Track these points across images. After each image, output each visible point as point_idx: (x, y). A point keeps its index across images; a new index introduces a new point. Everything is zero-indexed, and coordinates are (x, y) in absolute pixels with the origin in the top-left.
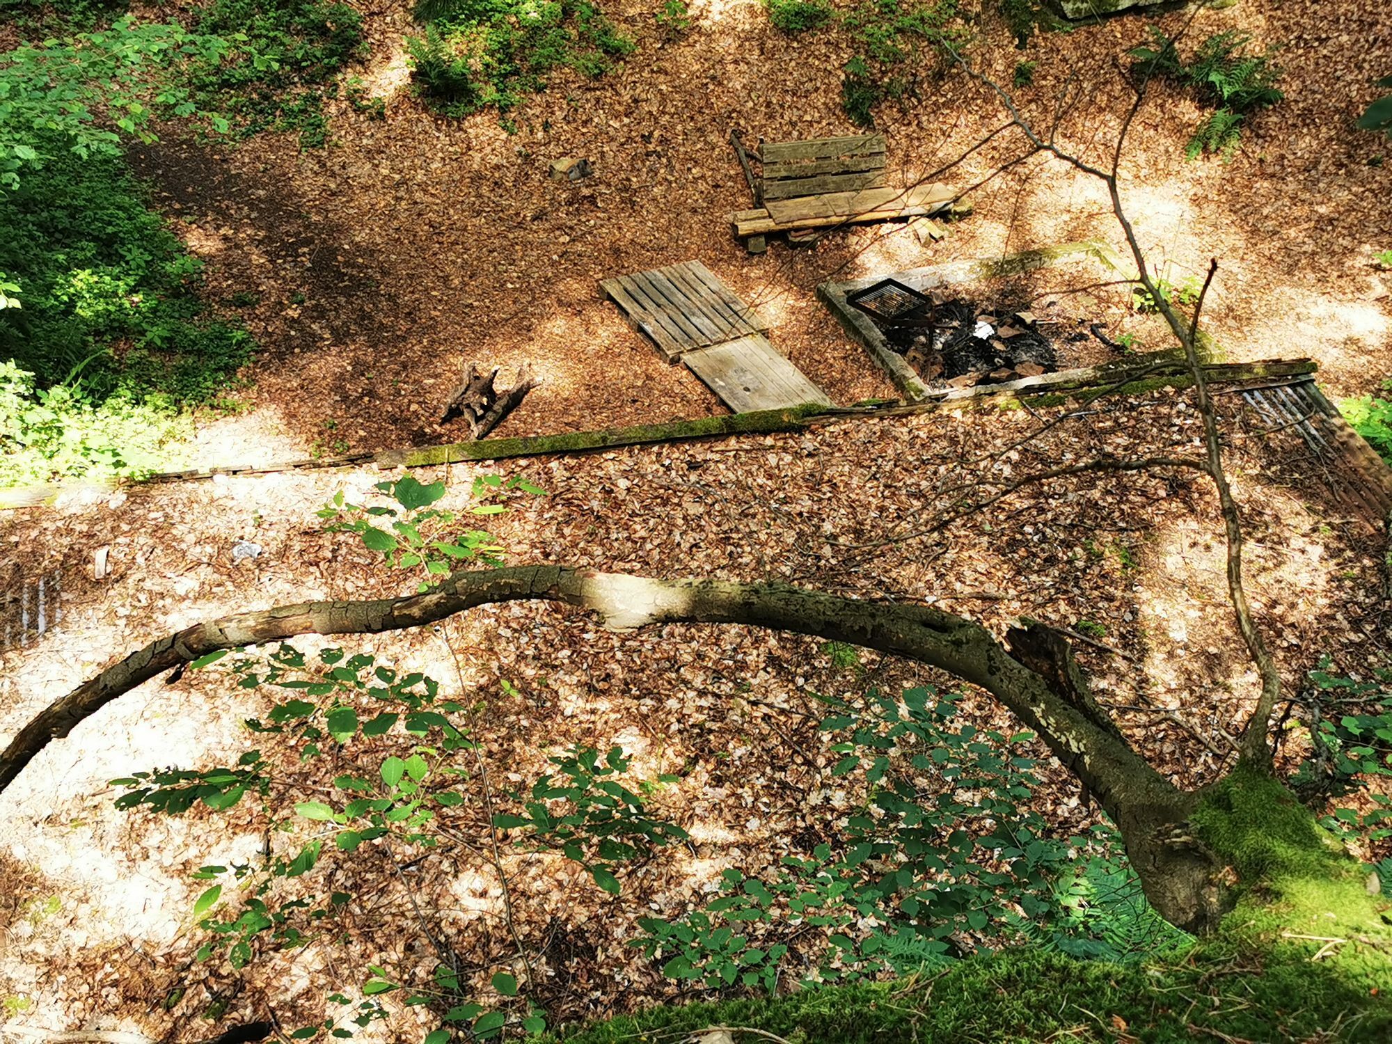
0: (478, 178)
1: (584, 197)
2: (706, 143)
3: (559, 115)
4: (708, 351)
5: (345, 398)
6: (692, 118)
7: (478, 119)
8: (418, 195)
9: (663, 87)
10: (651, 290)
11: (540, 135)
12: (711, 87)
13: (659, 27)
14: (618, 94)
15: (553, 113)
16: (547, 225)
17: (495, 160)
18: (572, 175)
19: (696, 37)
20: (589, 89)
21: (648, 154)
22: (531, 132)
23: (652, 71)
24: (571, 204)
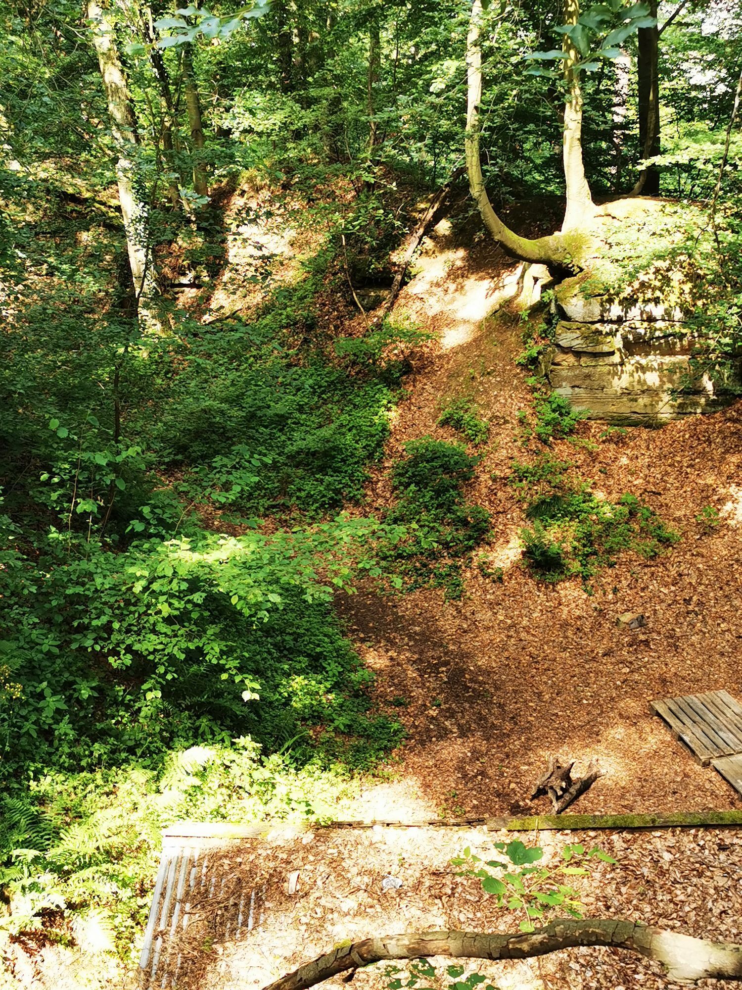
0: (565, 625)
1: (641, 641)
2: (731, 606)
3: (625, 583)
4: (732, 758)
5: (465, 776)
6: (721, 588)
7: (567, 584)
8: (523, 635)
9: (701, 566)
10: (689, 711)
11: (611, 596)
12: (736, 566)
13: (698, 524)
14: (667, 570)
15: (620, 582)
16: (613, 660)
17: (578, 613)
18: (633, 626)
19: (725, 532)
20: (647, 566)
21: (688, 613)
22: (605, 594)
23: (693, 555)
24: (631, 646)
